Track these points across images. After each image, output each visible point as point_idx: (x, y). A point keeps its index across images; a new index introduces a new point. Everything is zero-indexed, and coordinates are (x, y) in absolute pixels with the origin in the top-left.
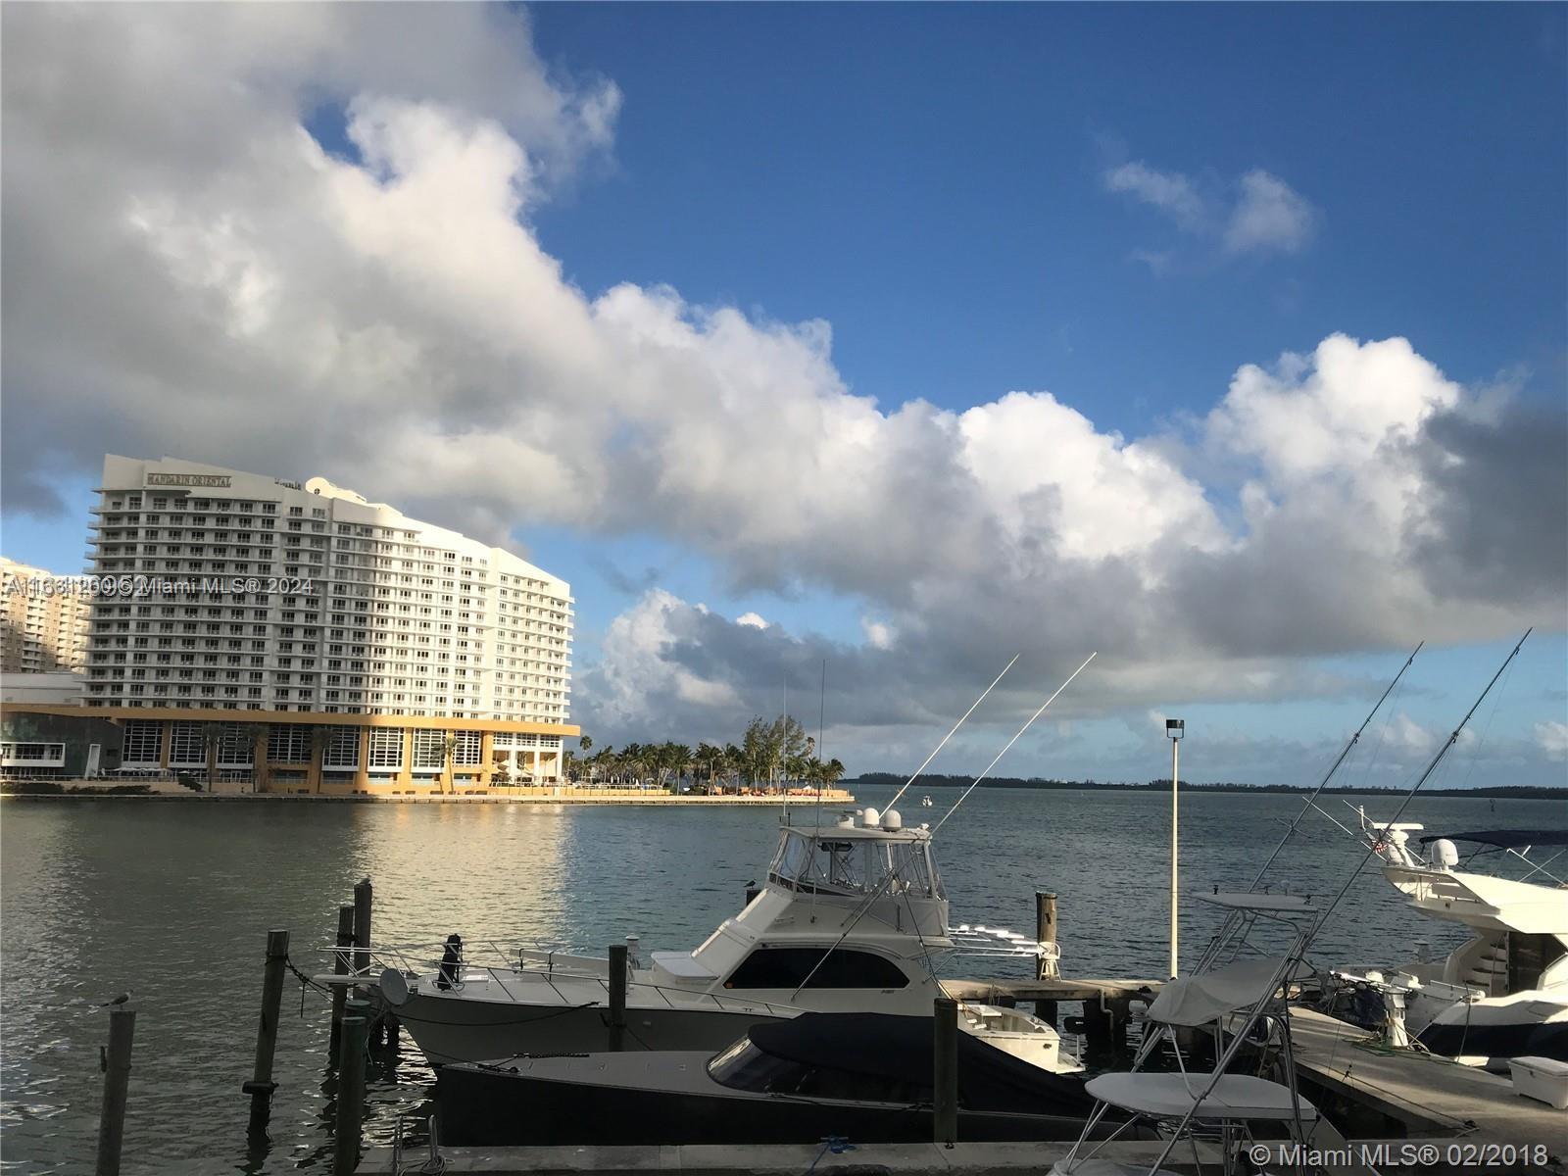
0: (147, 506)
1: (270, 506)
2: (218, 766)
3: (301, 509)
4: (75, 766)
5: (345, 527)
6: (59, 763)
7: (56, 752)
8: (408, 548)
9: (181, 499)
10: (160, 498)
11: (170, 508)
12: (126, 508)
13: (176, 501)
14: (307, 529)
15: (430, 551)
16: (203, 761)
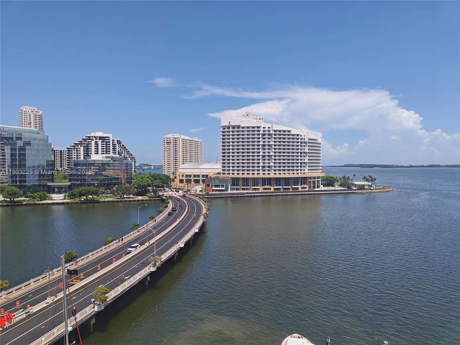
0: (231, 129)
1: (259, 127)
2: (252, 187)
3: (265, 127)
4: (227, 190)
5: (275, 131)
6: (224, 189)
7: (223, 186)
8: (289, 135)
9: (238, 127)
10: (234, 127)
11: (236, 129)
12: (226, 130)
13: (237, 127)
14: (267, 132)
15: (293, 135)
16: (249, 186)
